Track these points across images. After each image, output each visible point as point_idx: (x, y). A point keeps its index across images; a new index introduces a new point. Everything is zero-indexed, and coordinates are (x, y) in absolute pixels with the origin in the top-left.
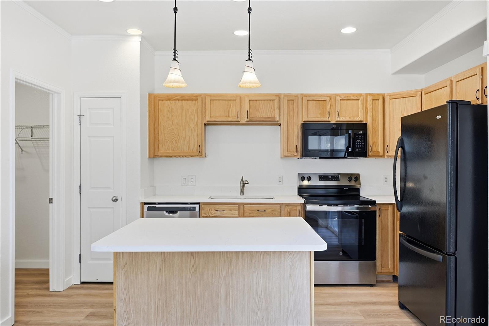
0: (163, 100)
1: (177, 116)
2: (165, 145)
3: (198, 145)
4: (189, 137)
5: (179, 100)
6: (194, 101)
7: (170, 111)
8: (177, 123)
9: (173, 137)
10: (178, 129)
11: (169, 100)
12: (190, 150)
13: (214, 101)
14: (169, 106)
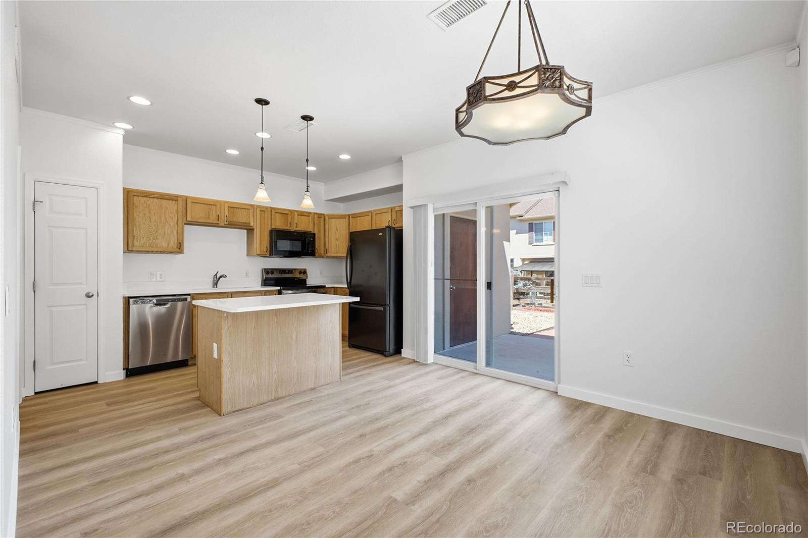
0: (138, 196)
1: (155, 213)
2: (140, 240)
3: (178, 242)
4: (169, 234)
5: (157, 198)
6: (174, 202)
7: (147, 207)
8: (155, 220)
9: (151, 234)
10: (156, 225)
11: (147, 197)
13: (195, 204)
14: (145, 202)
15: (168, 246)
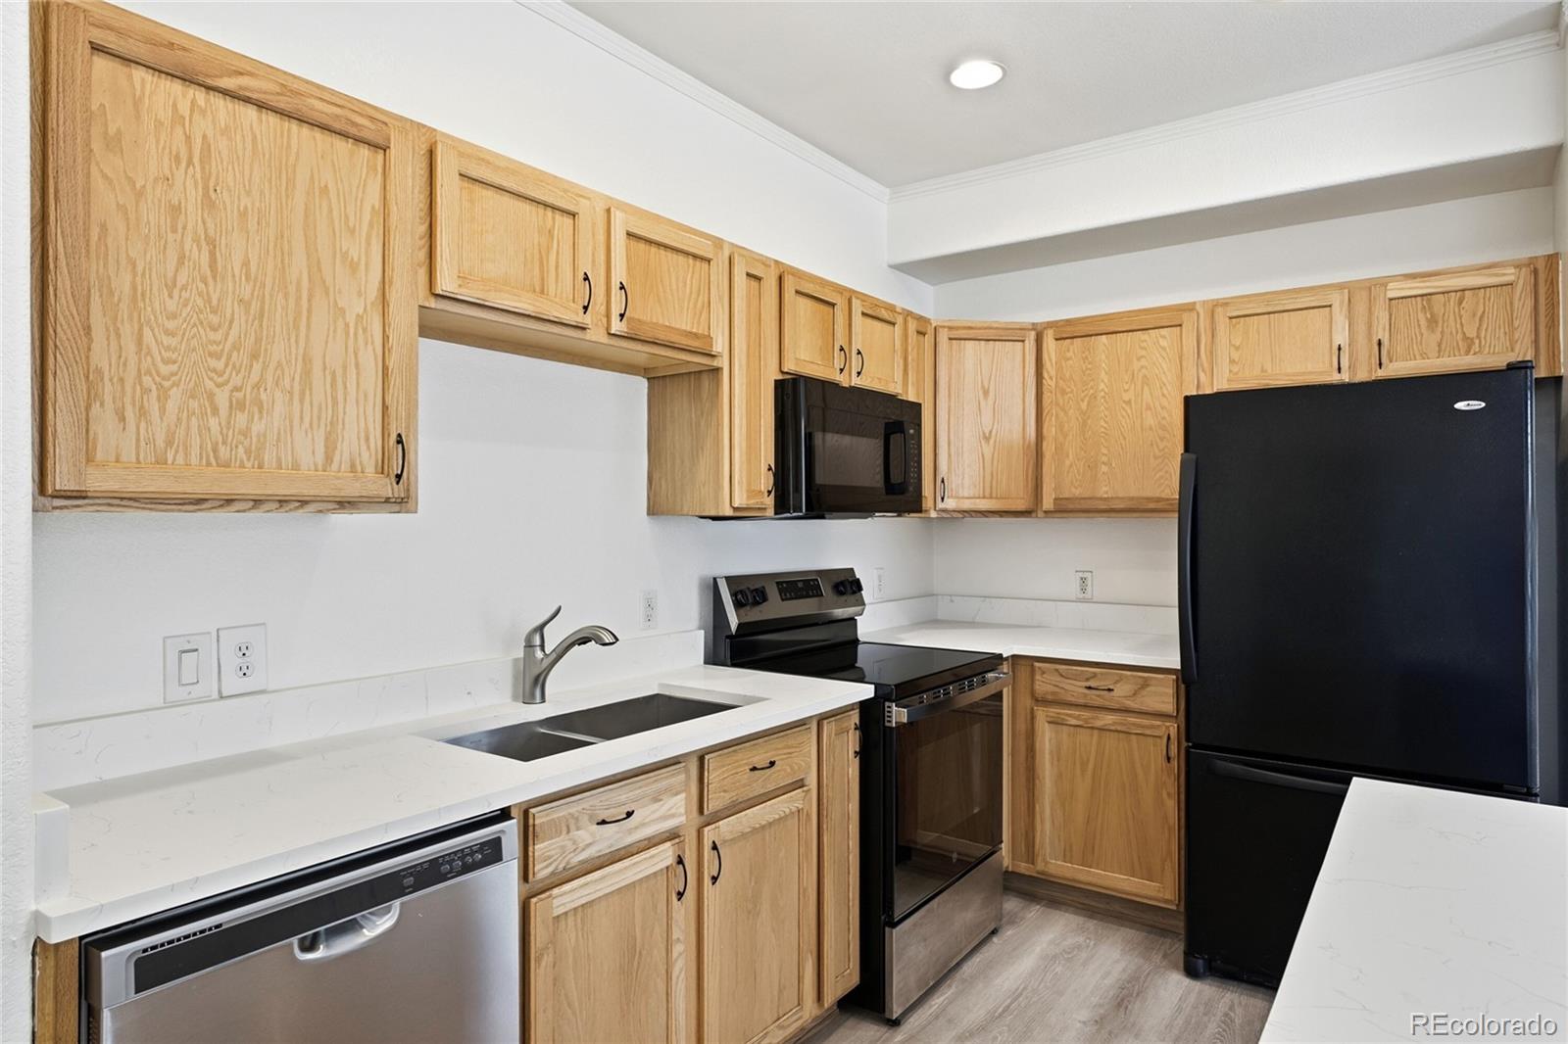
0: (130, 64)
1: (243, 215)
3: (383, 432)
4: (334, 374)
5: (261, 106)
6: (364, 152)
7: (190, 162)
8: (246, 264)
9: (220, 365)
10: (255, 307)
11: (189, 80)
12: (335, 466)
14: (178, 119)
15: (329, 458)
